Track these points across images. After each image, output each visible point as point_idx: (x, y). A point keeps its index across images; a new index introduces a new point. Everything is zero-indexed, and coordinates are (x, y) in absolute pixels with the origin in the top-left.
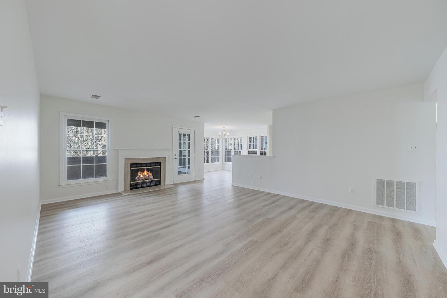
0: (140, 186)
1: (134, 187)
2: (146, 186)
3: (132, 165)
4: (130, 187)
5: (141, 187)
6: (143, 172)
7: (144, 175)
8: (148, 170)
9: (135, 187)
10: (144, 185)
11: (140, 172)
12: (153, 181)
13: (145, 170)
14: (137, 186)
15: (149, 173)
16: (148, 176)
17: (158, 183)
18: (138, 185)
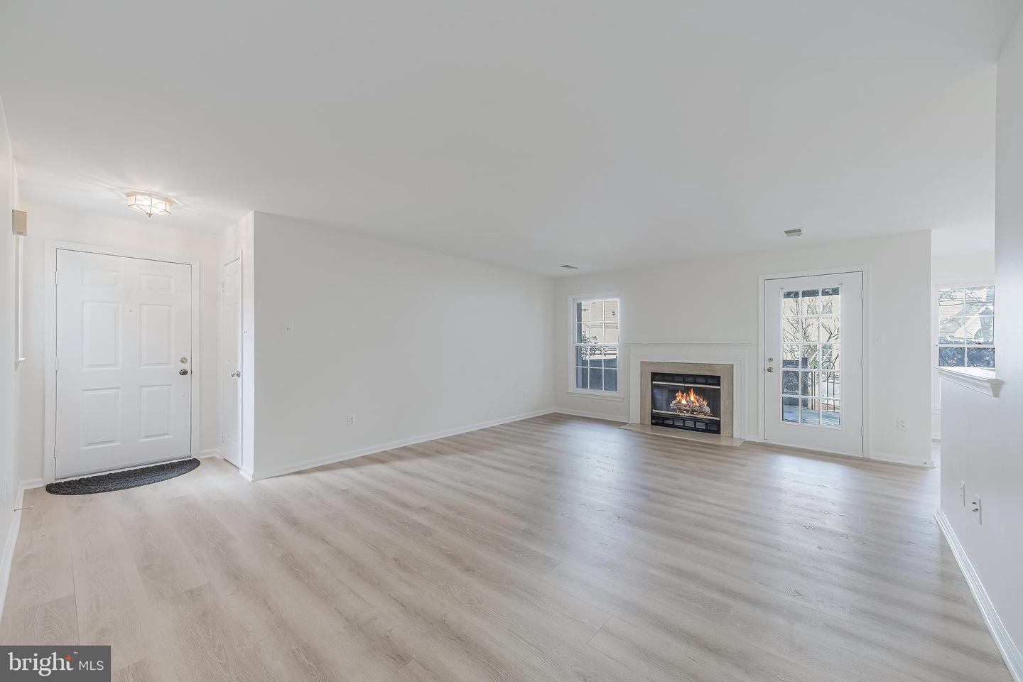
0: (670, 422)
1: (658, 421)
2: (684, 425)
3: (654, 376)
4: (652, 419)
5: (673, 426)
6: (688, 394)
7: (688, 401)
8: (698, 391)
9: (661, 422)
10: (680, 423)
11: (680, 394)
12: (701, 420)
13: (692, 392)
14: (667, 422)
15: (702, 400)
16: (698, 405)
17: (713, 427)
18: (667, 419)
